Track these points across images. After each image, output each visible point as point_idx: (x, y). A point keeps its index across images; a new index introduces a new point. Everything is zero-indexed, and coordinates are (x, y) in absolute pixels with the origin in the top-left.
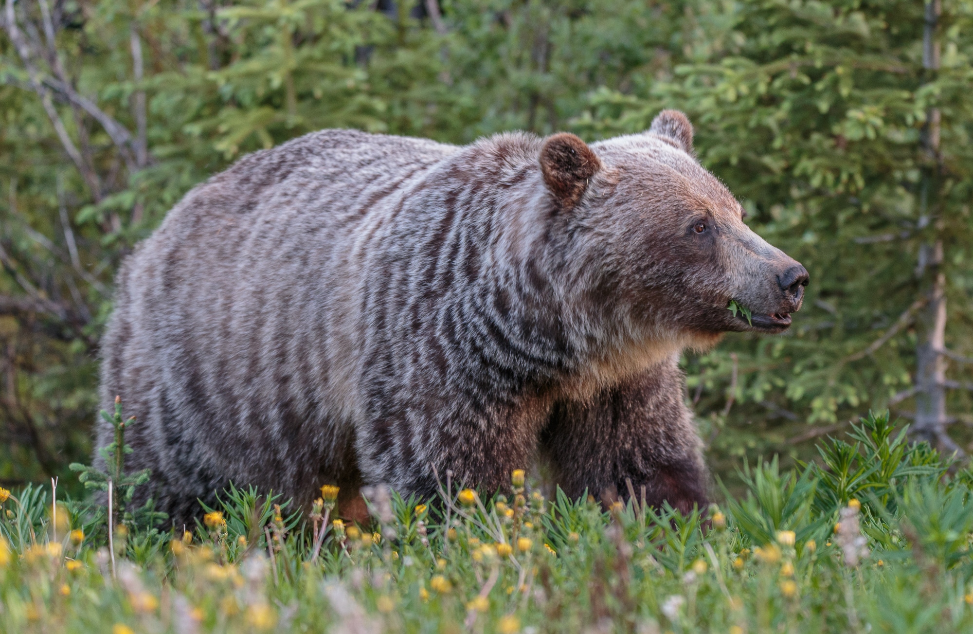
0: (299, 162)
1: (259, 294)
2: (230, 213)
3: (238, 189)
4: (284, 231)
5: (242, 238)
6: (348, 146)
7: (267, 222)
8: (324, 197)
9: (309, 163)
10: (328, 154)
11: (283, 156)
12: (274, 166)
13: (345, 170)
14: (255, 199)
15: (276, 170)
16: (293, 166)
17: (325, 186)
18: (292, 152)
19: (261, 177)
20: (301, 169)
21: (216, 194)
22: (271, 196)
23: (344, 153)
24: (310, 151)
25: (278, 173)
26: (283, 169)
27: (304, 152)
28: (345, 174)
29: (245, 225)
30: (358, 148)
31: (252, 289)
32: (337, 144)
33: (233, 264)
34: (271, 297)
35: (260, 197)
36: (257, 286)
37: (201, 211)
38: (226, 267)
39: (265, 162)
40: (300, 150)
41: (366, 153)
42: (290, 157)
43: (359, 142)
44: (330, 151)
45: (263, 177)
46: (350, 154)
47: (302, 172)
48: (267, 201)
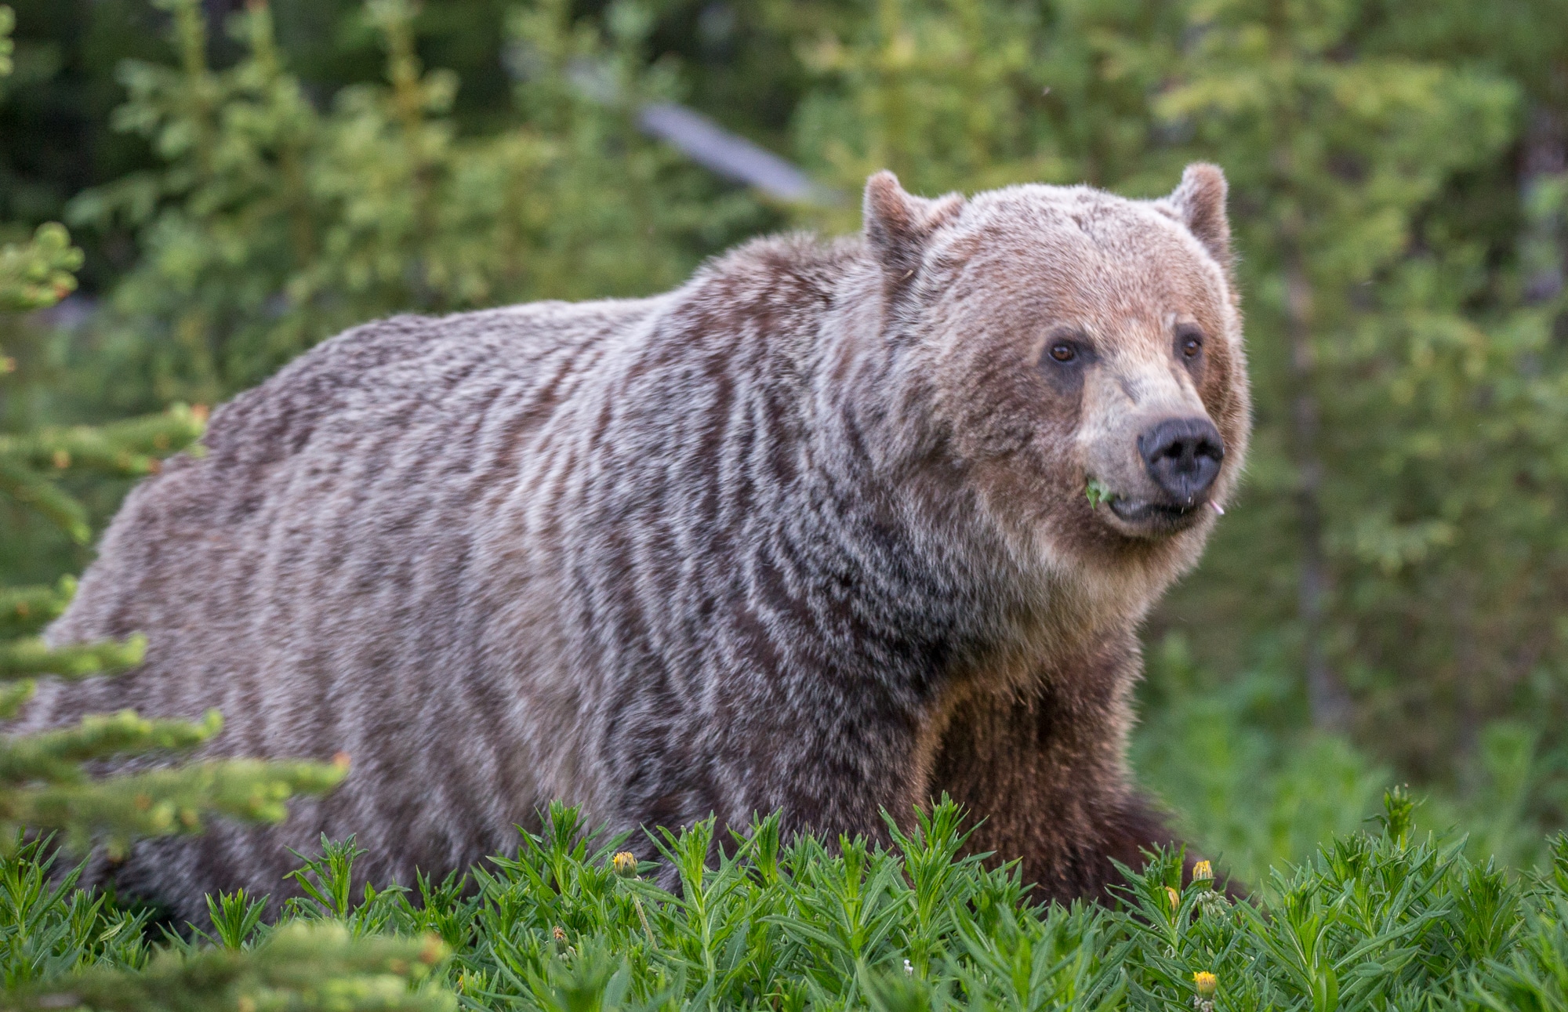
0: (322, 409)
1: (317, 665)
2: (214, 527)
3: (218, 479)
4: (337, 539)
5: (249, 569)
6: (407, 355)
7: (294, 532)
8: (401, 459)
9: (343, 406)
10: (374, 380)
11: (285, 402)
12: (274, 425)
13: (421, 399)
14: (257, 492)
15: (281, 431)
16: (313, 417)
17: (395, 438)
18: (300, 390)
19: (256, 449)
20: (331, 418)
21: (177, 496)
22: (287, 481)
23: (403, 369)
24: (337, 381)
25: (288, 437)
26: (296, 427)
27: (325, 385)
28: (426, 407)
29: (250, 545)
30: (428, 352)
31: (297, 658)
32: (383, 356)
33: (243, 620)
34: (344, 663)
35: (265, 486)
36: (306, 651)
37: (157, 534)
38: (232, 629)
39: (255, 418)
40: (315, 384)
41: (451, 358)
42: (302, 401)
43: (424, 340)
44: (375, 372)
45: (260, 449)
46: (420, 368)
47: (335, 423)
48: (283, 490)
